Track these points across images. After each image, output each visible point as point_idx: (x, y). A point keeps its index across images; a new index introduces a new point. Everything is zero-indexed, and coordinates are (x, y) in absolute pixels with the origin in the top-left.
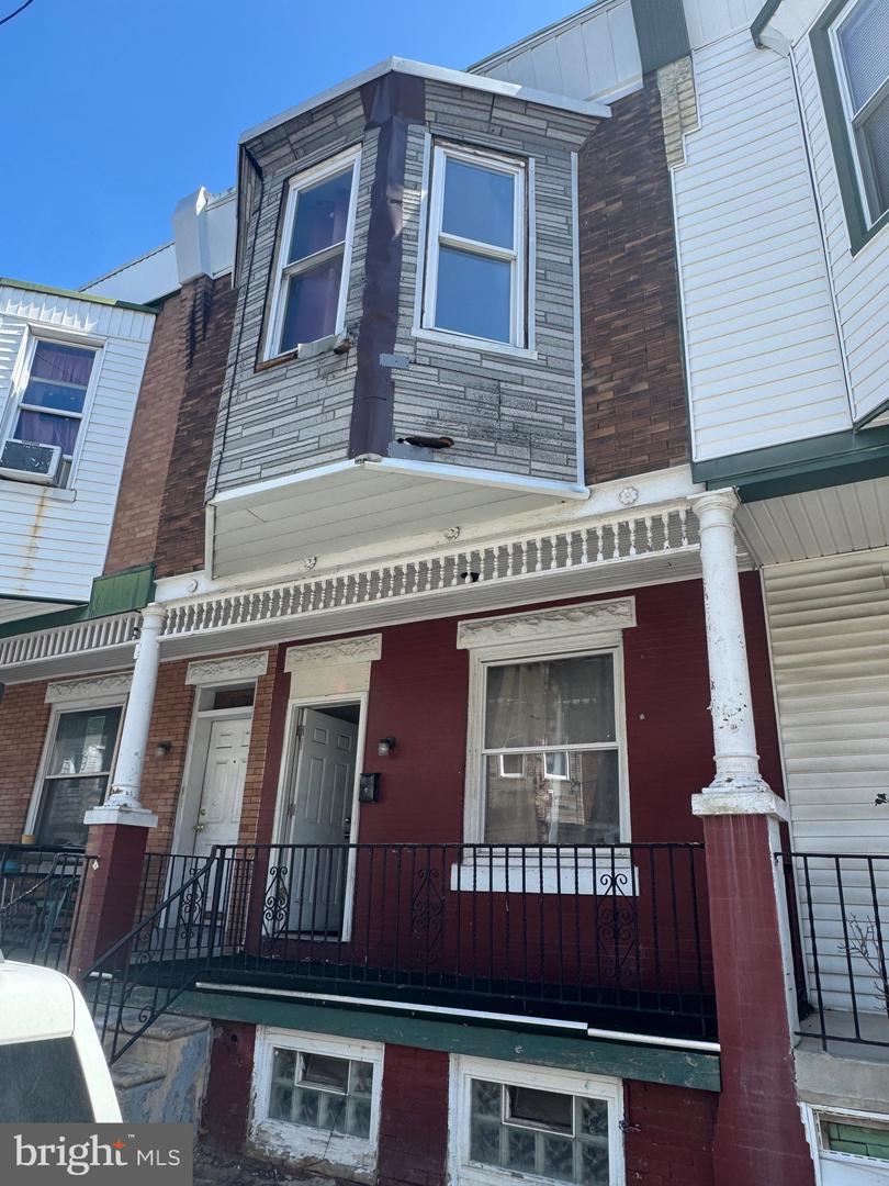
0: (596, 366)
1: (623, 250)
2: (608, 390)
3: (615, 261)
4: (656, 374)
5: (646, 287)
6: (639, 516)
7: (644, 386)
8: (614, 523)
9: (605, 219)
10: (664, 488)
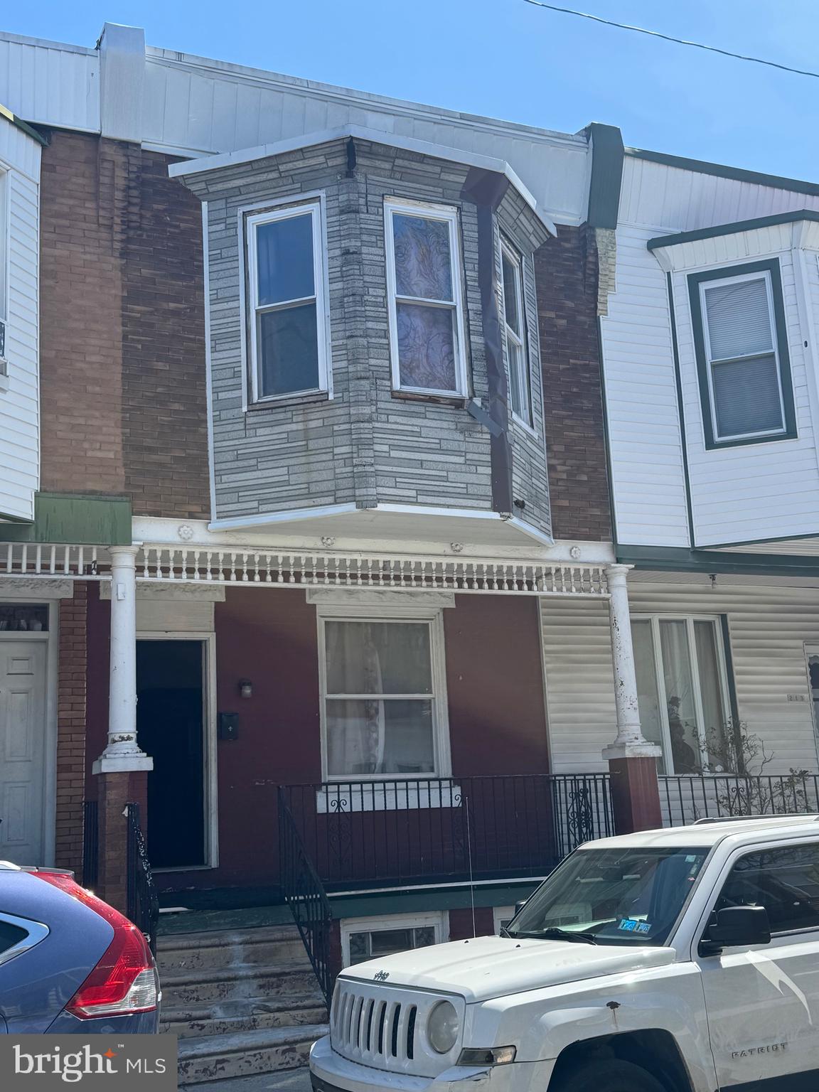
0: (555, 450)
1: (568, 363)
2: (563, 472)
3: (564, 369)
4: (591, 472)
5: (585, 401)
6: (577, 566)
7: (585, 478)
8: (563, 567)
9: (555, 330)
10: (594, 553)
